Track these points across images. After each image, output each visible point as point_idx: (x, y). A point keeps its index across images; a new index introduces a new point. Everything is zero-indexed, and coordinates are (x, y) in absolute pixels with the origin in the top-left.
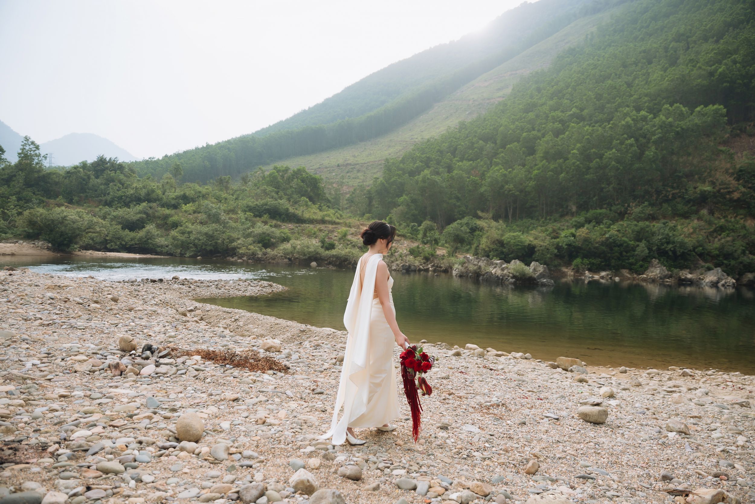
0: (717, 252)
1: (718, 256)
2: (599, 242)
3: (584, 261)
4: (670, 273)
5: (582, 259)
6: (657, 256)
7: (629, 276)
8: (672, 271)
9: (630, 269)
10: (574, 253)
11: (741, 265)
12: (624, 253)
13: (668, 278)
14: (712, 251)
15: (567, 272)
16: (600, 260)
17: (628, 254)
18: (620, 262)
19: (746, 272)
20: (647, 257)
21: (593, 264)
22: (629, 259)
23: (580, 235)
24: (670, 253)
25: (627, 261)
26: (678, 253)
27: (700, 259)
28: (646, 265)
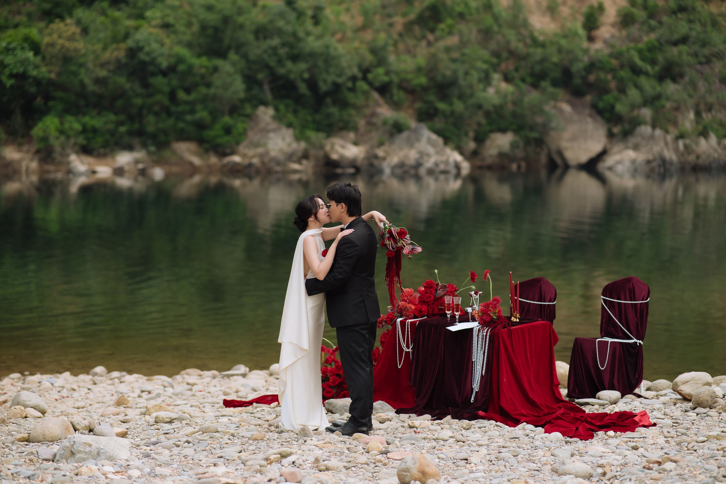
0: (423, 80)
1: (425, 89)
2: (108, 63)
3: (67, 126)
4: (303, 145)
5: (61, 116)
6: (269, 96)
7: (196, 161)
8: (307, 140)
9: (201, 141)
10: (39, 101)
11: (480, 113)
12: (182, 95)
13: (299, 162)
14: (410, 76)
15: (19, 162)
16: (112, 117)
17: (193, 96)
18: (171, 122)
19: (492, 131)
20: (242, 101)
21: (95, 131)
22: (193, 111)
23: (52, 45)
24: (303, 88)
25: (189, 118)
26: (324, 88)
27: (381, 101)
28: (240, 126)
